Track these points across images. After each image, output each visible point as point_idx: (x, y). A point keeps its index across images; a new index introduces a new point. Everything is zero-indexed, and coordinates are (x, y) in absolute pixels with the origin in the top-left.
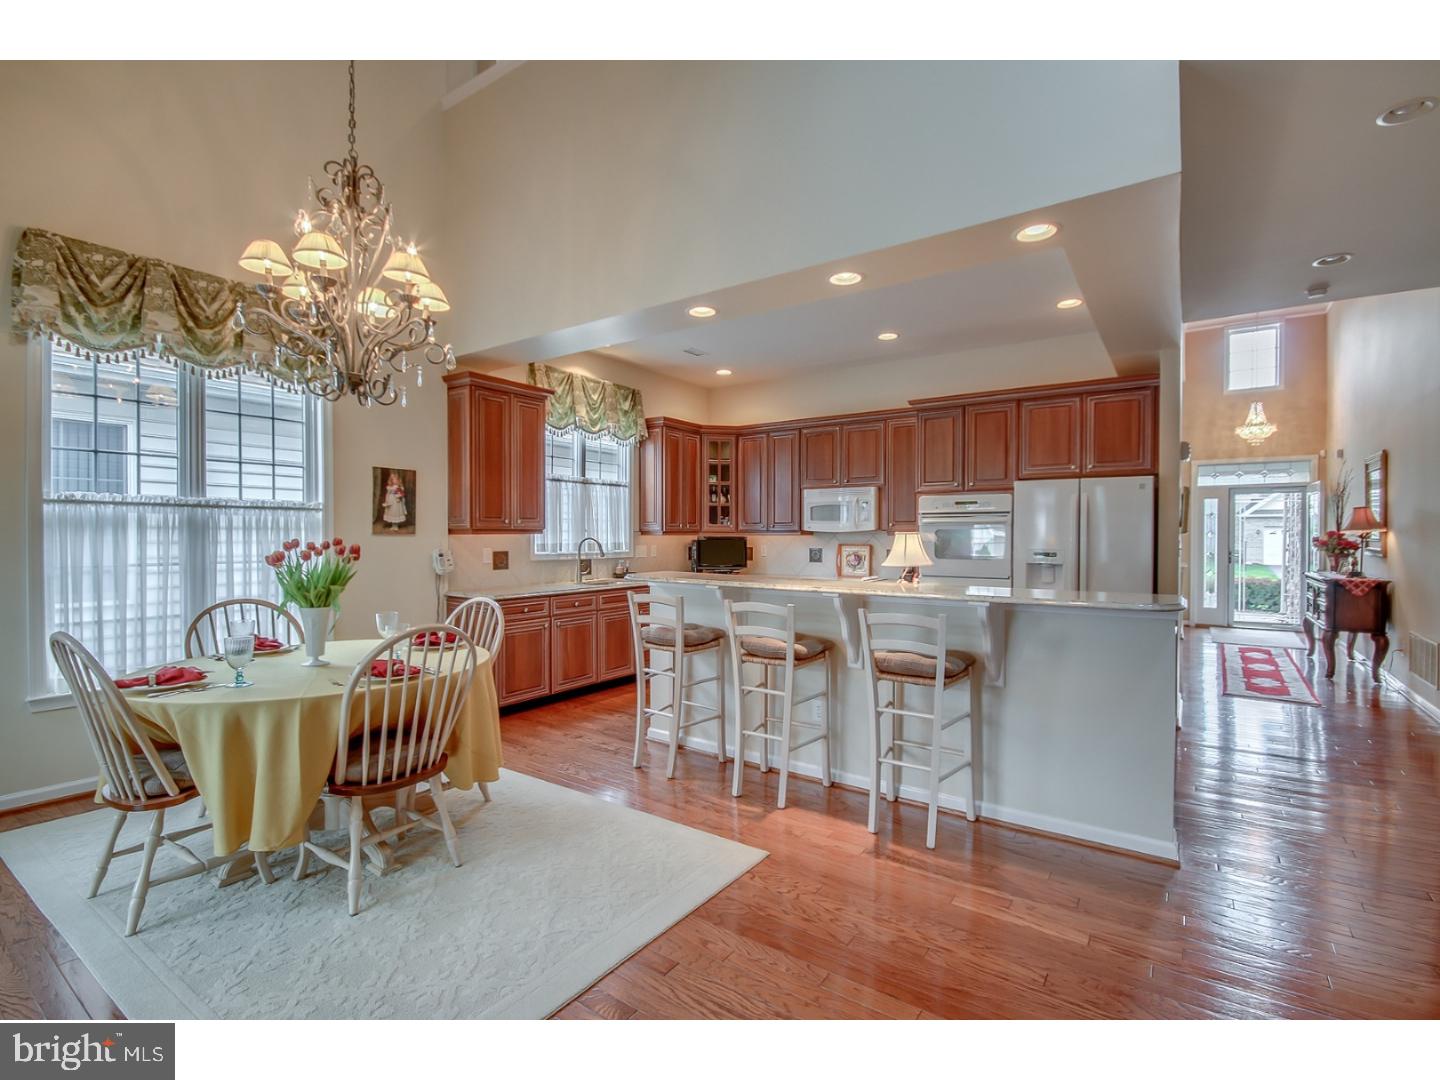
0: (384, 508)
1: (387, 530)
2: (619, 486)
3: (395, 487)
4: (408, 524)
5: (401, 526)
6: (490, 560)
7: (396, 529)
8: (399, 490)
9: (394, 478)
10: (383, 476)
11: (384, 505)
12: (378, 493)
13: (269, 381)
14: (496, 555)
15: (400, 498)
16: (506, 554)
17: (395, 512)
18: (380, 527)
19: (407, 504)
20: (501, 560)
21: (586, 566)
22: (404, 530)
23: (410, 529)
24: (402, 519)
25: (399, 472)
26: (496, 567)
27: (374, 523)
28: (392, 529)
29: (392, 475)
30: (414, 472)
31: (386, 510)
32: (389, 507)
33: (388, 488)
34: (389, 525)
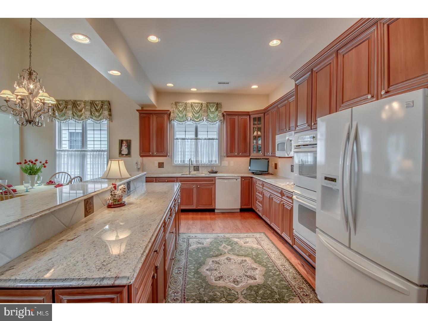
0: (121, 150)
1: (123, 156)
2: (214, 139)
3: (125, 144)
4: (129, 154)
5: (126, 155)
6: (157, 165)
7: (125, 156)
8: (126, 145)
9: (124, 142)
10: (121, 142)
11: (122, 149)
12: (120, 146)
13: (93, 121)
14: (159, 163)
15: (126, 147)
16: (163, 163)
17: (125, 151)
18: (120, 155)
19: (128, 149)
20: (161, 165)
21: (197, 168)
22: (127, 156)
23: (129, 155)
24: (127, 153)
25: (126, 140)
26: (159, 167)
27: (119, 154)
28: (124, 156)
29: (124, 141)
30: (130, 140)
31: (122, 151)
32: (123, 150)
33: (123, 145)
34: (123, 155)
